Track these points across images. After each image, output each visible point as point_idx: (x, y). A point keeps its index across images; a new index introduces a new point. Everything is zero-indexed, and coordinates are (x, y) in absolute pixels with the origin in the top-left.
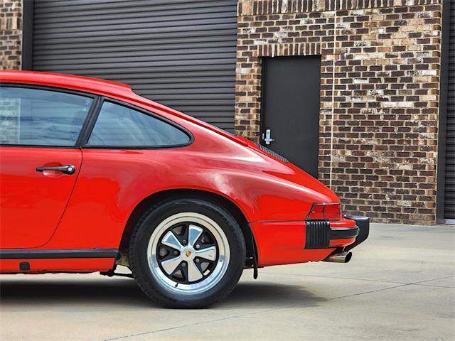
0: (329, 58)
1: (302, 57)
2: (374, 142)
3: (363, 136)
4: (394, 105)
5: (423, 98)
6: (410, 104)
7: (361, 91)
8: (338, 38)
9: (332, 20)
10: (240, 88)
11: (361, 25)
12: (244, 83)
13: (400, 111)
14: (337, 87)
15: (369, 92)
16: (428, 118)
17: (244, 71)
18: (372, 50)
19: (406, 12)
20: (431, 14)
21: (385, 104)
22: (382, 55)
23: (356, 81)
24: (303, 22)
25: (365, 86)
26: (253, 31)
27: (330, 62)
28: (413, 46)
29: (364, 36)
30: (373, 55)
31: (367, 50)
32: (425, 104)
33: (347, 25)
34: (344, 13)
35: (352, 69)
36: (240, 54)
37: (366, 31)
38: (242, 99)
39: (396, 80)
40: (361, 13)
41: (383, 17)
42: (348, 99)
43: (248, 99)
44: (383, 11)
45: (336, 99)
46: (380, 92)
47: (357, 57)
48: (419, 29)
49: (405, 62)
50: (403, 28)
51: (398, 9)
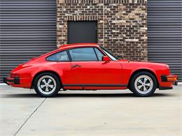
0: (101, 22)
1: (88, 21)
2: (122, 54)
3: (118, 52)
4: (130, 40)
5: (142, 38)
6: (137, 40)
7: (116, 35)
8: (105, 14)
9: (102, 7)
10: (59, 33)
11: (115, 10)
12: (61, 31)
13: (133, 42)
14: (105, 33)
15: (120, 35)
16: (145, 45)
17: (61, 26)
18: (120, 19)
19: (133, 6)
20: (144, 7)
21: (127, 40)
22: (124, 21)
23: (114, 31)
24: (88, 7)
25: (118, 33)
26: (65, 10)
27: (102, 23)
28: (137, 18)
29: (117, 14)
30: (121, 21)
31: (118, 19)
32: (143, 40)
33: (109, 9)
34: (108, 4)
35: (111, 27)
36: (58, 19)
37: (117, 12)
38: (60, 38)
39: (131, 31)
40: (115, 5)
41: (124, 7)
42: (110, 38)
43: (63, 38)
44: (124, 5)
45: (105, 38)
46: (124, 35)
47: (114, 22)
48: (140, 12)
49: (134, 24)
50: (133, 12)
51: (131, 4)
